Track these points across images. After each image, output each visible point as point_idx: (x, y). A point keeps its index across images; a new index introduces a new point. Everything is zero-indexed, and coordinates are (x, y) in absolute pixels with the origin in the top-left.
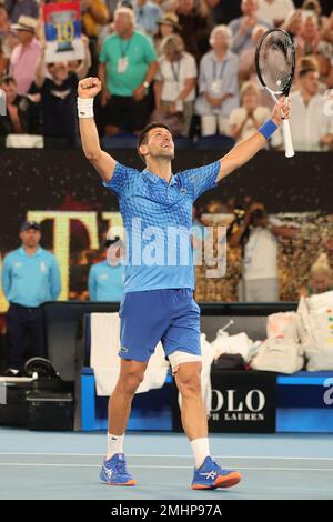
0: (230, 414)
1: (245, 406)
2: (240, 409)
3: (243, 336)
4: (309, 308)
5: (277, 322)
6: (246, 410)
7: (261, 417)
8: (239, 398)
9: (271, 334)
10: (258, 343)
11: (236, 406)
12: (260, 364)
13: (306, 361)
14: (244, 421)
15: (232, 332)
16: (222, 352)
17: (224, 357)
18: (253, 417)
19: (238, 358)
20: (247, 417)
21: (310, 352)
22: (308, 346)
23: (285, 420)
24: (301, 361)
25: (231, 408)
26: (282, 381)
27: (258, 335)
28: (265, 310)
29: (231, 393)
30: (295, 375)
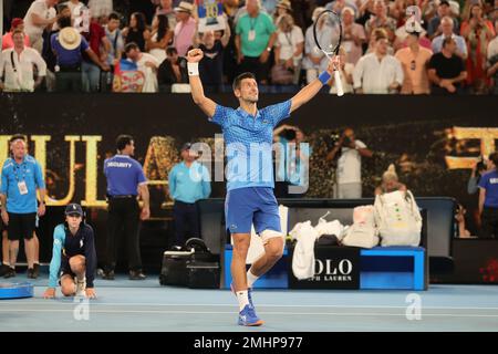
0: (328, 276)
1: (338, 271)
2: (335, 272)
3: (336, 222)
4: (382, 203)
5: (360, 213)
6: (339, 274)
7: (349, 278)
8: (334, 265)
9: (356, 221)
10: (347, 227)
11: (332, 271)
12: (349, 241)
13: (381, 239)
14: (337, 281)
15: (329, 219)
16: (322, 233)
17: (324, 237)
18: (344, 278)
19: (333, 238)
20: (340, 278)
21: (383, 233)
22: (382, 229)
23: (366, 280)
24: (377, 239)
25: (328, 272)
26: (363, 253)
27: (348, 222)
28: (352, 204)
29: (328, 262)
30: (373, 249)
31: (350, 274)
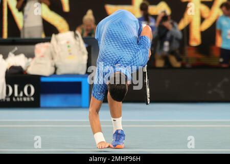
0: (16, 98)
1: (24, 94)
2: (21, 94)
3: (22, 56)
4: (57, 41)
5: (40, 48)
6: (24, 95)
7: (32, 99)
8: (21, 89)
9: (37, 55)
10: (30, 60)
11: (19, 93)
12: (32, 71)
13: (56, 68)
14: (23, 101)
15: (16, 54)
16: (12, 64)
17: (13, 68)
18: (28, 99)
19: (20, 68)
20: (25, 99)
21: (58, 64)
22: (57, 61)
23: (45, 100)
24: (53, 70)
25: (16, 94)
26: (43, 80)
27: (30, 55)
28: (34, 42)
29: (16, 87)
30: (50, 76)
31: (33, 96)
